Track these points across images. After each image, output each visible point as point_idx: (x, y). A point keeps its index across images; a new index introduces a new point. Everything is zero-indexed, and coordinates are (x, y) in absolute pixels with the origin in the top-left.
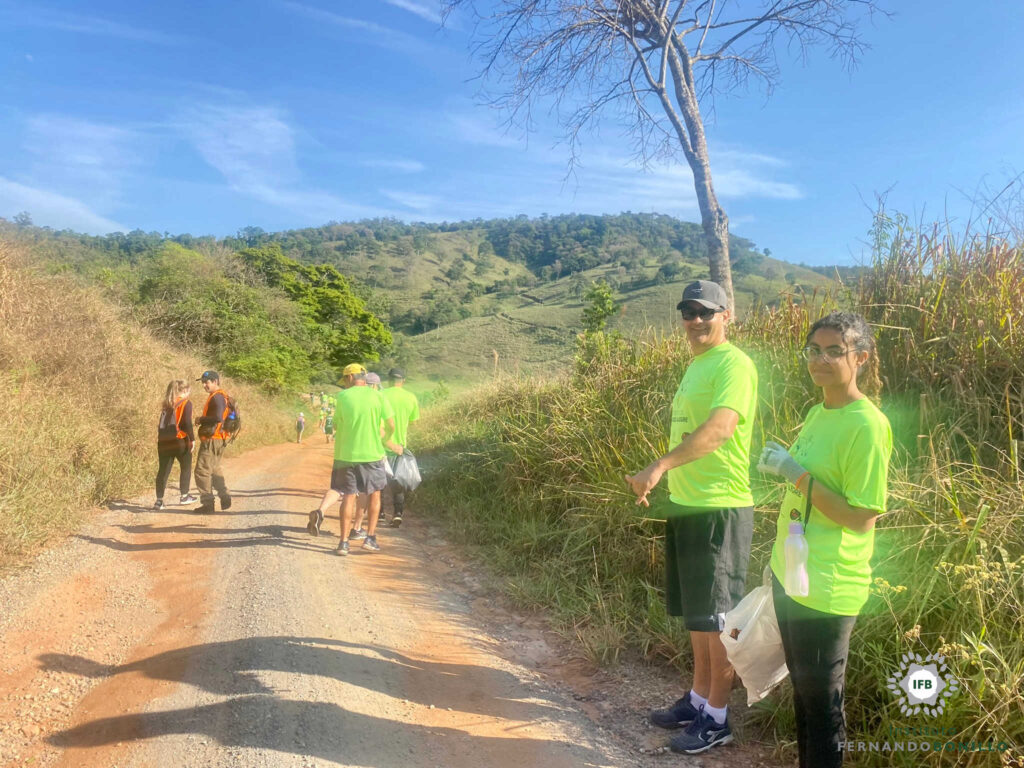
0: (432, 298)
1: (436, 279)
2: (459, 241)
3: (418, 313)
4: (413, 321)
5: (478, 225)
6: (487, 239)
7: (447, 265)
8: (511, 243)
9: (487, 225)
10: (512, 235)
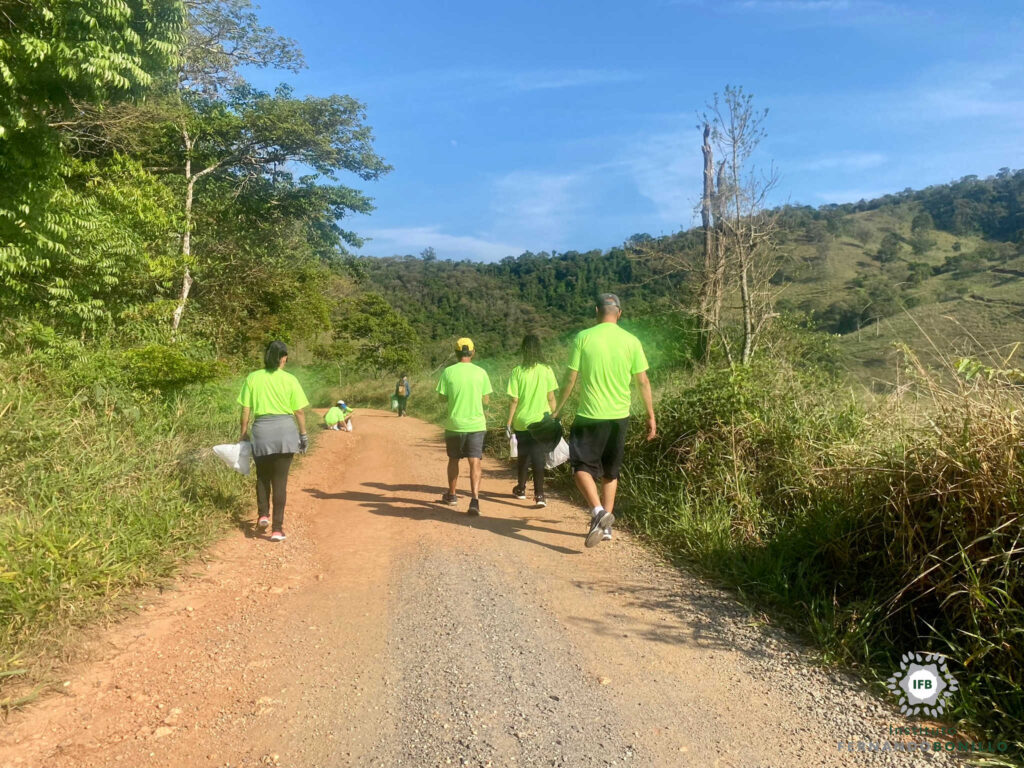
0: (861, 286)
1: (861, 264)
2: (884, 219)
3: (845, 306)
4: (838, 317)
5: (907, 197)
6: (921, 211)
7: (874, 247)
8: (956, 212)
9: (920, 196)
10: (959, 201)
